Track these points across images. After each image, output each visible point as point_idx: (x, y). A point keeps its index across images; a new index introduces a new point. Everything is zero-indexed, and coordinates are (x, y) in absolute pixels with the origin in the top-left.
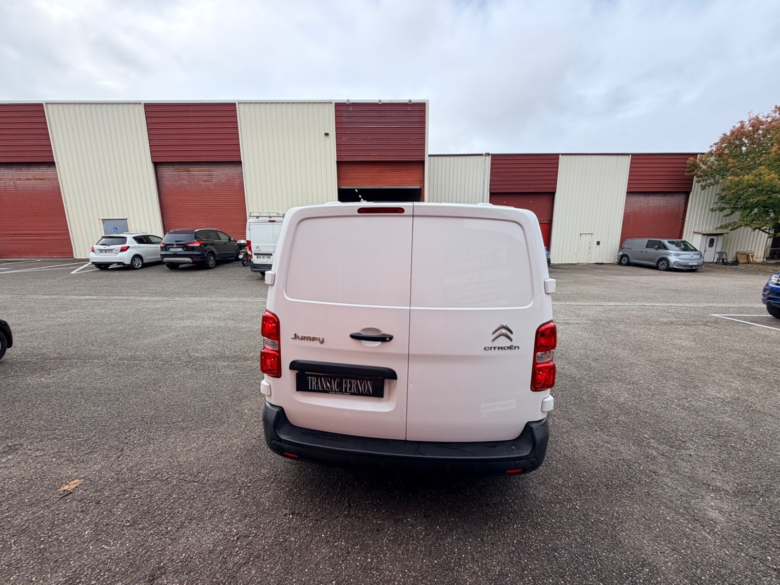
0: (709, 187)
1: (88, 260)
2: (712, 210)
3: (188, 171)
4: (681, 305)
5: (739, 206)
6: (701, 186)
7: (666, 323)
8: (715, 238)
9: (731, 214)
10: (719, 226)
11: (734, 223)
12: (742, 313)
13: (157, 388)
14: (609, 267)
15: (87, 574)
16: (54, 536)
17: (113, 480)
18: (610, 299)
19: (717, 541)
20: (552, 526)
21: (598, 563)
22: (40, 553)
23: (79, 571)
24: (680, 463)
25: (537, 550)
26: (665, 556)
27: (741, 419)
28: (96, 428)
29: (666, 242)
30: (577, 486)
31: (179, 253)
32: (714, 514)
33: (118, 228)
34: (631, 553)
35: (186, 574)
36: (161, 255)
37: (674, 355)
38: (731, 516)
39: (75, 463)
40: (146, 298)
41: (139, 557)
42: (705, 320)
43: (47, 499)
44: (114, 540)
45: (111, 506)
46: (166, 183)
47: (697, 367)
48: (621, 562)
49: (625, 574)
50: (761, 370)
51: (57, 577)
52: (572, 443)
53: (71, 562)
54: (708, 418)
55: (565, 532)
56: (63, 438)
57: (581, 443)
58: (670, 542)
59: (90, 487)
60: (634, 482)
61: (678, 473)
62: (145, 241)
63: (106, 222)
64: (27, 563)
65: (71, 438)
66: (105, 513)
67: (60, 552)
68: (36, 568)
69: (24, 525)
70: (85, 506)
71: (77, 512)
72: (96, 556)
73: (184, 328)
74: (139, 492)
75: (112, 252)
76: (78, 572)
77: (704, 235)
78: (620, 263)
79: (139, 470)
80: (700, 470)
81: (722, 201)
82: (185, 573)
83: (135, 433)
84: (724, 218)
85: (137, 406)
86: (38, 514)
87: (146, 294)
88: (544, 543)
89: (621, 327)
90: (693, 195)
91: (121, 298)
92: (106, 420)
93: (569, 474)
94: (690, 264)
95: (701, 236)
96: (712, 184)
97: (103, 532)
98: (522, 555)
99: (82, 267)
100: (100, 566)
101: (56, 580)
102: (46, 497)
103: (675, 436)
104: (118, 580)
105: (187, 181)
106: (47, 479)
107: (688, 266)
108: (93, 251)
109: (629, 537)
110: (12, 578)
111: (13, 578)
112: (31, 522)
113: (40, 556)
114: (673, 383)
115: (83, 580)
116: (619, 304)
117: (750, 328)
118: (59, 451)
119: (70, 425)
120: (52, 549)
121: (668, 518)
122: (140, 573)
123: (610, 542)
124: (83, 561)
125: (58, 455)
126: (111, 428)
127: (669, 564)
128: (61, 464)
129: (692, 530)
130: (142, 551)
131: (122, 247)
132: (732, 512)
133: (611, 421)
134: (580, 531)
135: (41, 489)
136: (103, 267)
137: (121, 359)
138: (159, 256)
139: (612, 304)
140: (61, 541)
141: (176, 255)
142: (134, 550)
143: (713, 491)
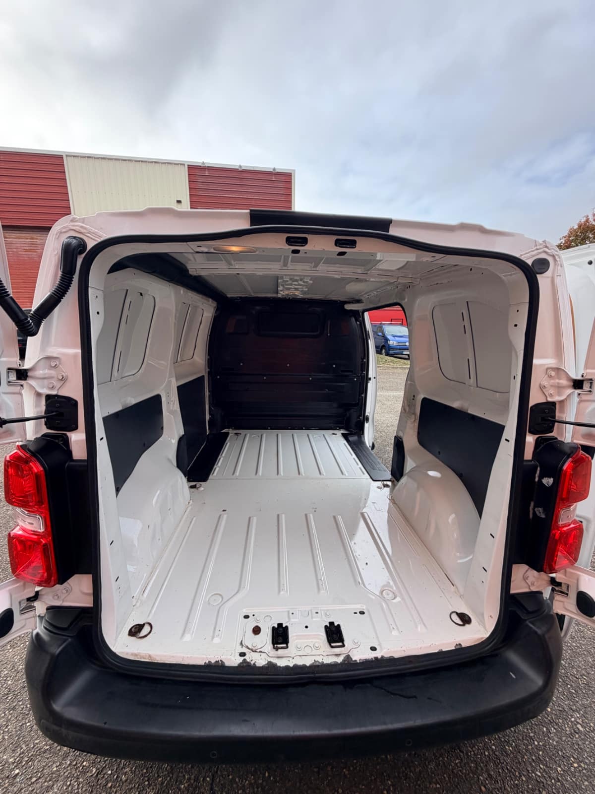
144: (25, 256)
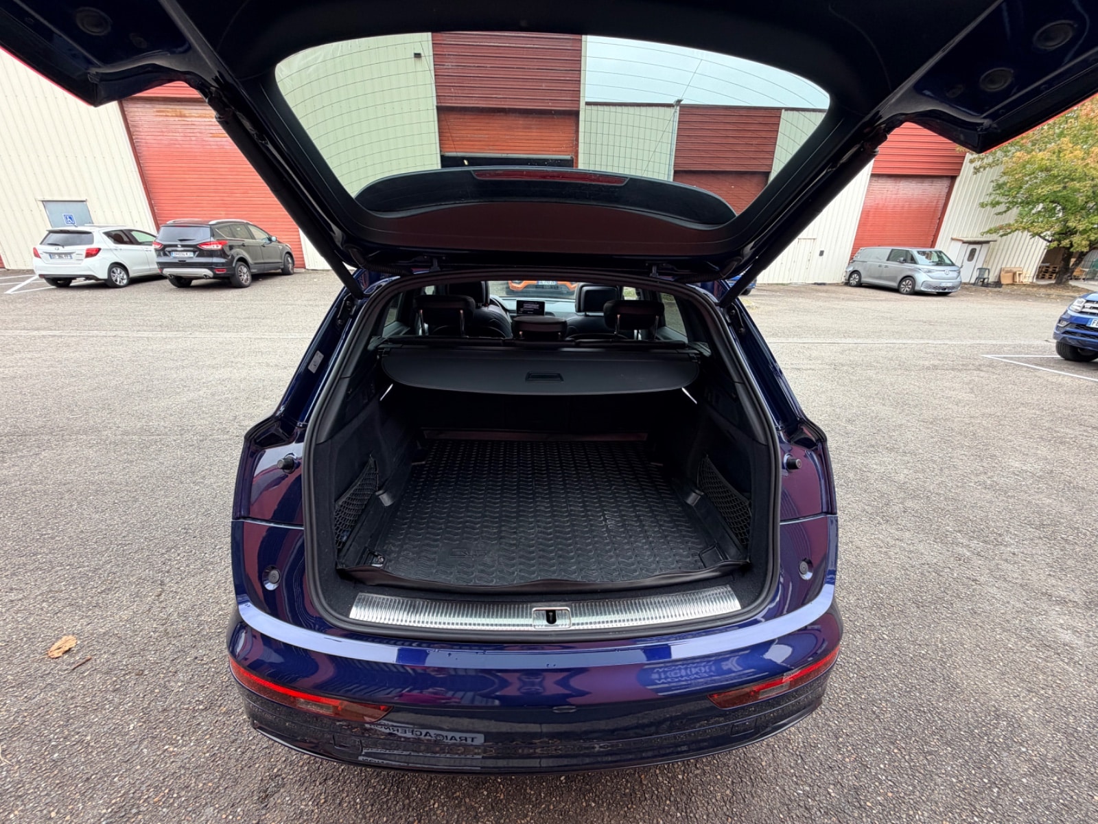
0: (984, 169)
1: (32, 272)
2: (982, 205)
3: (181, 116)
4: (939, 342)
5: (1020, 200)
6: (975, 168)
7: (928, 368)
8: (977, 247)
9: (1005, 212)
10: (986, 230)
11: (1009, 225)
12: (1020, 353)
13: (198, 478)
14: (833, 288)
15: (149, 797)
16: (73, 736)
17: (157, 634)
18: (846, 334)
19: (1082, 675)
20: (858, 667)
21: (936, 718)
22: (56, 767)
23: (133, 793)
24: (1004, 565)
25: (847, 704)
26: (1021, 701)
27: (1063, 500)
28: (108, 549)
29: (914, 251)
30: (877, 606)
31: (188, 261)
32: (1067, 636)
33: (74, 218)
34: (976, 700)
35: (320, 784)
36: (159, 263)
37: (953, 412)
38: (1089, 637)
39: (84, 609)
40: (146, 334)
41: (233, 761)
42: (977, 363)
43: (47, 672)
44: (182, 736)
45: (164, 677)
46: (146, 136)
47: (985, 429)
48: (967, 715)
49: (976, 731)
50: (1067, 430)
51: (95, 807)
52: (852, 542)
53: (116, 779)
54: (1022, 500)
55: (879, 675)
56: (53, 568)
57: (865, 542)
58: (1022, 680)
59: (119, 650)
60: (951, 596)
61: (1005, 580)
62: (126, 239)
63: (50, 205)
64: (36, 788)
65: (68, 567)
66: (157, 691)
67: (91, 763)
68: (53, 794)
69: (14, 721)
70: (119, 682)
71: (106, 692)
72: (158, 766)
73: (222, 382)
74: (208, 652)
75: (71, 258)
76: (131, 795)
77: (964, 242)
78: (847, 284)
79: (198, 616)
80: (1033, 574)
81: (998, 192)
82: (318, 783)
83: (179, 555)
84: (996, 216)
85: (171, 509)
86: (36, 700)
87: (145, 328)
88: (854, 693)
89: (871, 373)
90: (960, 182)
91: (103, 333)
92: (123, 535)
93: (860, 588)
94: (944, 285)
95: (961, 243)
96: (990, 165)
97: (161, 722)
98: (828, 713)
99: (23, 284)
100: (168, 781)
101: (95, 812)
102: (45, 671)
103: (987, 527)
104: (206, 804)
105: (182, 134)
106: (40, 639)
107: (940, 288)
108: (37, 255)
109: (967, 676)
110: (12, 816)
111: (15, 815)
112: (26, 714)
113: (56, 772)
114: (963, 452)
115: (142, 809)
116: (859, 341)
117: (1036, 373)
118: (51, 591)
119: (60, 545)
120: (75, 760)
121: (1010, 646)
122: (242, 788)
123: (943, 686)
124: (136, 776)
125: (51, 597)
126: (135, 547)
127: (1030, 712)
128: (60, 611)
129: (1045, 660)
130: (236, 750)
131: (88, 250)
132: (1089, 631)
133: (897, 509)
134: (899, 672)
135: (32, 656)
136: (62, 282)
137: (126, 433)
138: (156, 266)
139: (849, 340)
140: (88, 743)
141: (183, 264)
142: (223, 750)
143: (1058, 603)
144: (212, 143)
